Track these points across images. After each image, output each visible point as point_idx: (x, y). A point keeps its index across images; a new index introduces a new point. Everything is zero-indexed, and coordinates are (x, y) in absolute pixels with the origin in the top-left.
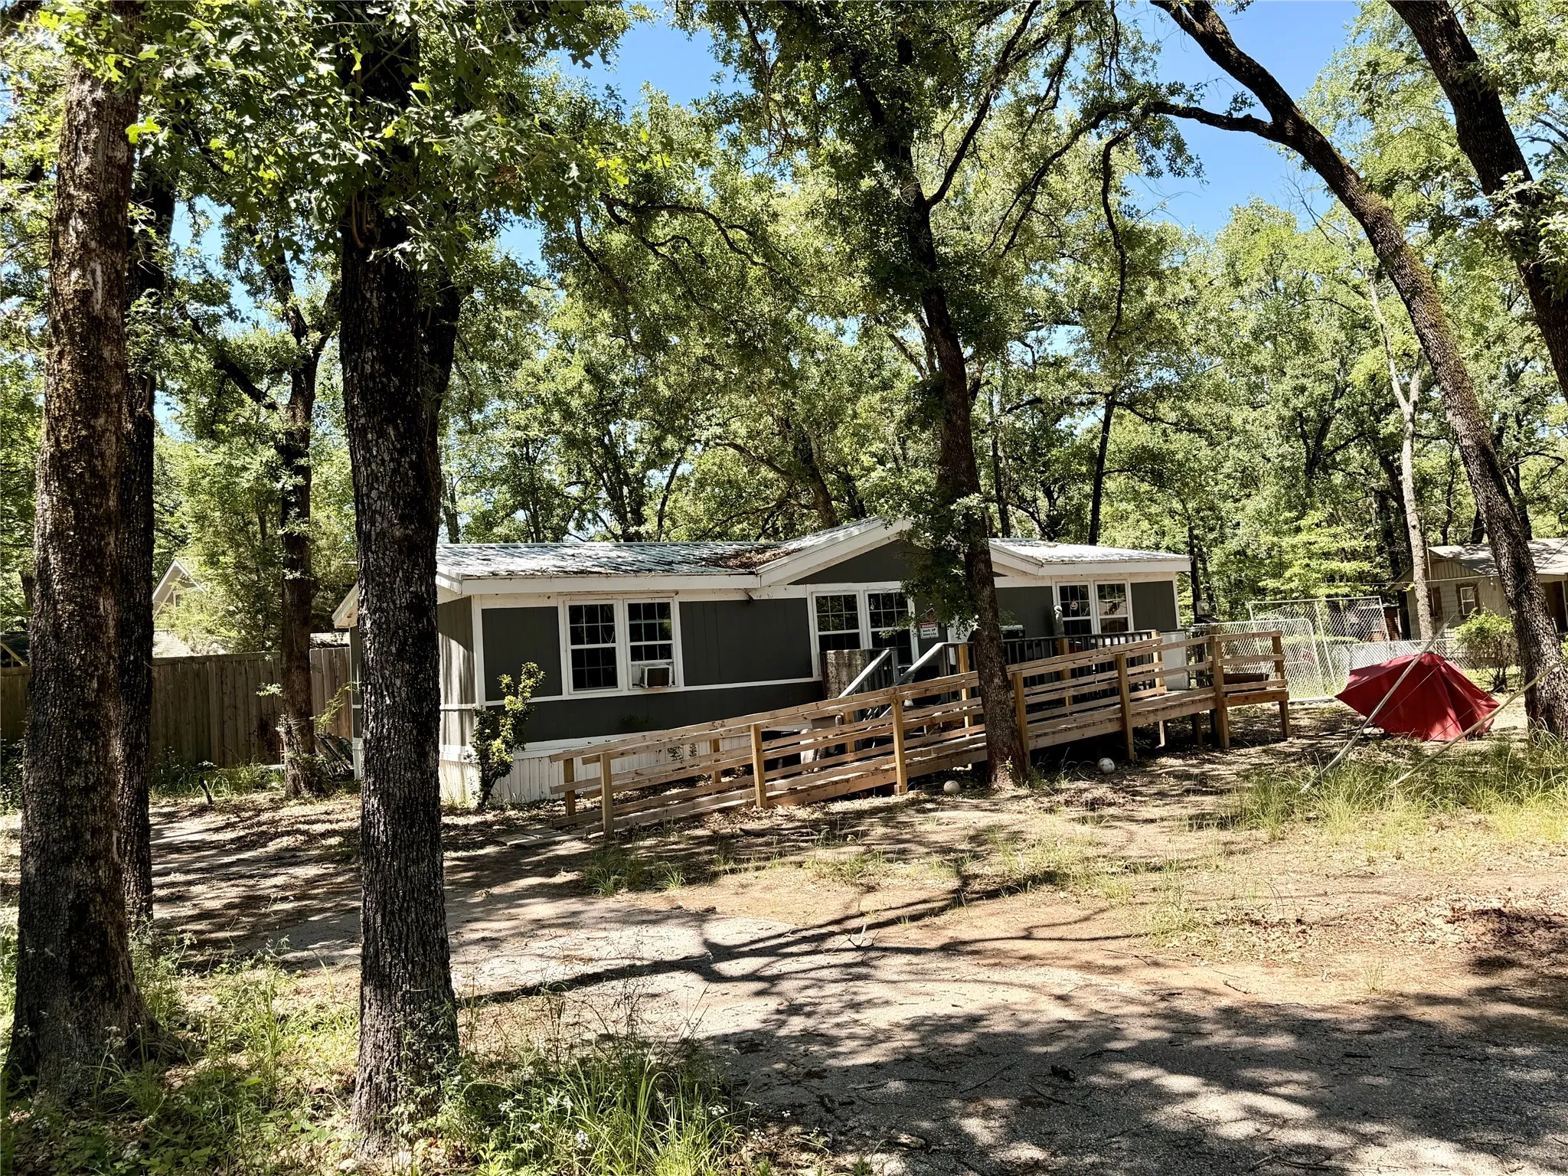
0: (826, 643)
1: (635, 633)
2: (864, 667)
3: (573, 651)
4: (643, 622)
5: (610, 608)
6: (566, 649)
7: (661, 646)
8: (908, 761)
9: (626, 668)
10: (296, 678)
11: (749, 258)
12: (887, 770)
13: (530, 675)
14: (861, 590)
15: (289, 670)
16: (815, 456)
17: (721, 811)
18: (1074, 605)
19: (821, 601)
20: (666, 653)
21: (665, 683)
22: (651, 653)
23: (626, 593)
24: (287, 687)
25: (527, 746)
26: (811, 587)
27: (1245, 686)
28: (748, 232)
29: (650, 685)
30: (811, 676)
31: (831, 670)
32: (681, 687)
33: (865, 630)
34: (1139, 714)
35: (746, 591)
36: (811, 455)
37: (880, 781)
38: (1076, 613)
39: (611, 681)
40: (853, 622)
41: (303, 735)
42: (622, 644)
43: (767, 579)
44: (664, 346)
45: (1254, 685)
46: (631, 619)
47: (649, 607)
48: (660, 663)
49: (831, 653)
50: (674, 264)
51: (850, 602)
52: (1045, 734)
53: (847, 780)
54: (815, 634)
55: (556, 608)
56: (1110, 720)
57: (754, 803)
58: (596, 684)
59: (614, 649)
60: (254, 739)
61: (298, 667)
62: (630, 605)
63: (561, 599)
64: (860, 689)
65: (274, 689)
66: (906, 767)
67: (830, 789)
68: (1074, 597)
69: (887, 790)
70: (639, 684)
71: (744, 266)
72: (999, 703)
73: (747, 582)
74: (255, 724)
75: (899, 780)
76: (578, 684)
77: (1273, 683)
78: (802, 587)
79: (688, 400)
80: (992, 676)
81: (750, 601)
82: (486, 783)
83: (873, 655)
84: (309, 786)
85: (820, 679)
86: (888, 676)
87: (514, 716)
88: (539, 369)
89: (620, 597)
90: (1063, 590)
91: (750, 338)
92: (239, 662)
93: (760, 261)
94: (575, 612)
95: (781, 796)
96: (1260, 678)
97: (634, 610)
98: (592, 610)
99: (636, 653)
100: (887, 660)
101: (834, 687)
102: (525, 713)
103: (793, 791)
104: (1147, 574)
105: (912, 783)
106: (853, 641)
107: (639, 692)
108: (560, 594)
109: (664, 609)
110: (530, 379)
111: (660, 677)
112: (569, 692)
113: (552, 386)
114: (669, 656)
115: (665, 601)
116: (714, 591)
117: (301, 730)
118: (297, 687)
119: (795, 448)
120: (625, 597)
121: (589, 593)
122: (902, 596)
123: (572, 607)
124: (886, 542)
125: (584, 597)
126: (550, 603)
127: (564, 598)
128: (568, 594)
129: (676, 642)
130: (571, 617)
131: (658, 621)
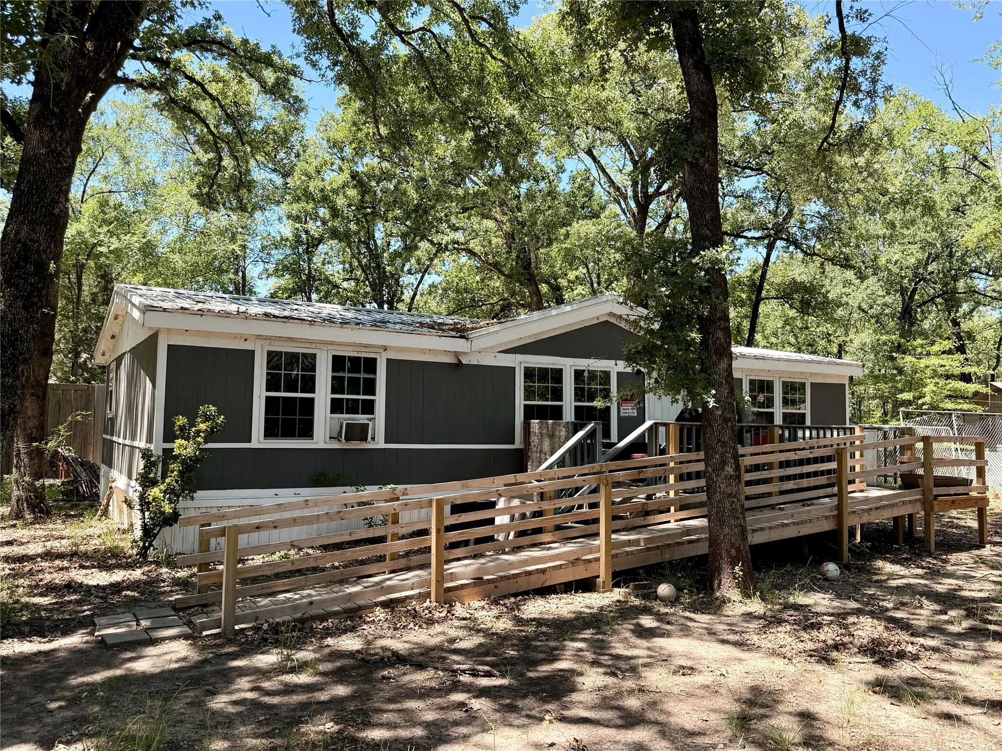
0: (530, 413)
1: (337, 386)
2: (568, 439)
3: (267, 398)
4: (347, 375)
5: (313, 357)
6: (260, 394)
7: (363, 401)
8: (614, 552)
9: (324, 420)
11: (489, 52)
12: (589, 561)
13: (207, 418)
14: (568, 365)
16: (533, 265)
17: (385, 605)
18: (761, 398)
19: (529, 373)
20: (369, 408)
21: (365, 439)
22: (353, 407)
23: (331, 343)
25: (199, 494)
26: (520, 357)
27: (952, 490)
28: (490, 25)
29: (347, 440)
30: (513, 443)
31: (534, 440)
32: (380, 443)
33: (569, 404)
34: (854, 512)
35: (456, 354)
36: (530, 263)
37: (580, 573)
38: (761, 405)
39: (307, 431)
40: (558, 394)
41: (31, 459)
42: (322, 396)
43: (478, 344)
44: (409, 141)
45: (961, 489)
46: (334, 370)
47: (355, 361)
48: (361, 418)
49: (535, 423)
50: (420, 54)
51: (557, 375)
52: (762, 529)
53: (543, 571)
54: (520, 402)
55: (252, 352)
56: (827, 518)
57: (428, 595)
58: (288, 433)
59: (313, 399)
62: (334, 357)
63: (259, 343)
64: (561, 463)
66: (612, 557)
67: (522, 581)
68: (761, 390)
69: (587, 585)
70: (336, 438)
71: (484, 59)
72: (730, 495)
73: (459, 345)
75: (602, 572)
76: (269, 433)
77: (976, 489)
78: (511, 356)
79: (433, 207)
80: (724, 462)
81: (459, 364)
82: (148, 533)
83: (576, 429)
84: (32, 508)
85: (522, 446)
86: (591, 449)
87: (184, 462)
88: (311, 170)
89: (325, 347)
90: (752, 382)
91: (486, 135)
93: (500, 56)
94: (273, 358)
95: (463, 586)
96: (966, 482)
97: (338, 362)
98: (293, 358)
99: (336, 407)
100: (591, 435)
101: (535, 456)
102: (195, 460)
103: (478, 581)
104: (825, 376)
105: (619, 578)
106: (557, 413)
107: (335, 445)
108: (259, 337)
109: (371, 364)
110: (303, 178)
111: (359, 432)
112: (258, 440)
113: (321, 184)
114: (372, 412)
115: (372, 355)
116: (423, 351)
119: (518, 257)
120: (330, 347)
121: (291, 339)
122: (606, 375)
123: (270, 353)
124: (595, 322)
125: (285, 344)
126: (247, 346)
127: (263, 342)
128: (269, 338)
129: (380, 398)
130: (268, 363)
131: (362, 376)
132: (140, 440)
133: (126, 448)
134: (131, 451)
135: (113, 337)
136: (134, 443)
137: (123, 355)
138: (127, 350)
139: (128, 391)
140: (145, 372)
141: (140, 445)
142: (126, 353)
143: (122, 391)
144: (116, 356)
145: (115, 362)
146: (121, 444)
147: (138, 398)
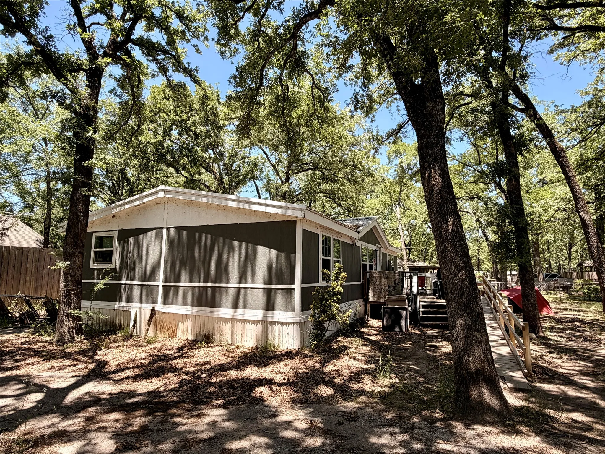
4: (335, 248)
6: (321, 257)
10: (78, 259)
26: (361, 242)
30: (361, 281)
33: (368, 263)
54: (362, 263)
59: (330, 260)
61: (80, 252)
81: (353, 245)
85: (363, 283)
112: (321, 281)
132: (240, 283)
133: (181, 288)
134: (207, 290)
135: (114, 216)
136: (217, 285)
137: (151, 229)
138: (165, 226)
139: (176, 253)
140: (248, 243)
141: (242, 285)
142: (163, 228)
143: (151, 252)
144: (120, 229)
145: (116, 233)
146: (158, 286)
147: (225, 256)
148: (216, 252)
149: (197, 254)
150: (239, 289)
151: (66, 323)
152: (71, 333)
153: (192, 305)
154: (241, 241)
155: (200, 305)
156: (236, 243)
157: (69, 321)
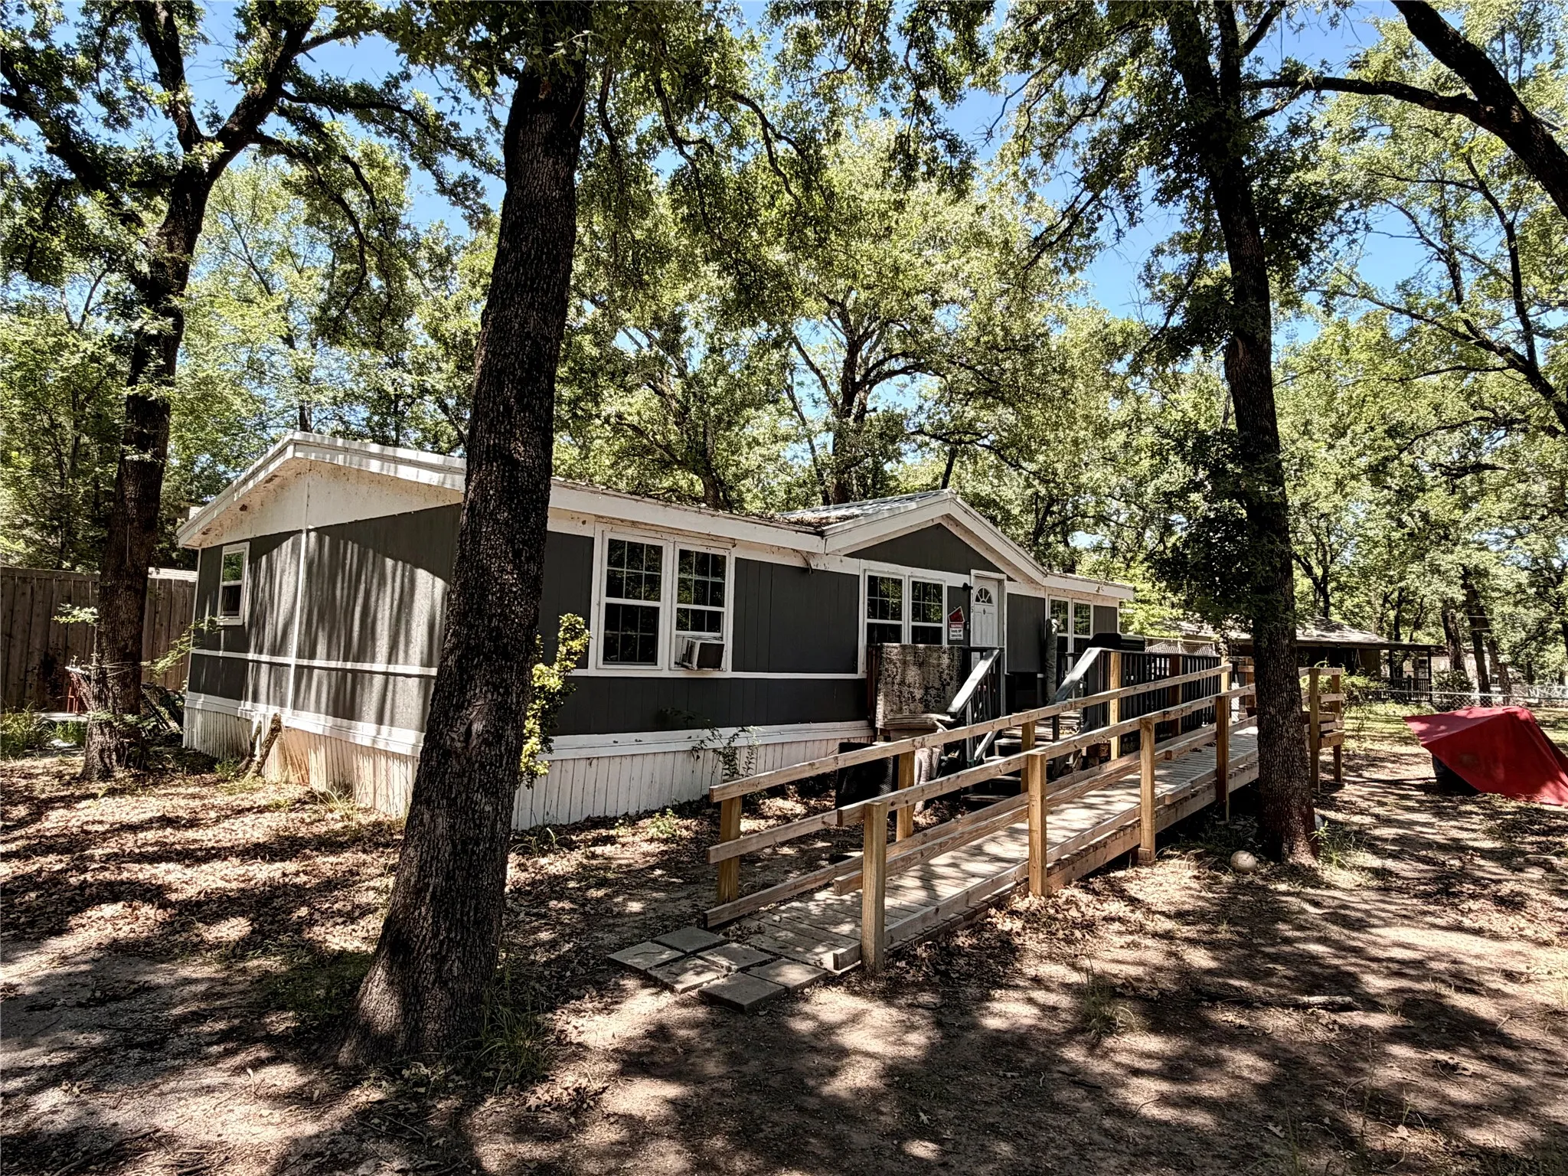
0: (872, 633)
1: (684, 592)
2: (954, 667)
3: (608, 606)
4: (694, 577)
5: (658, 550)
6: (599, 601)
7: (709, 612)
9: (669, 638)
10: (124, 603)
11: (787, 182)
12: (1133, 827)
14: (908, 574)
15: (113, 590)
16: (710, 451)
19: (872, 584)
20: (716, 623)
21: (717, 665)
22: (698, 621)
23: (678, 533)
24: (105, 615)
26: (864, 563)
28: (797, 149)
29: (700, 666)
30: (856, 672)
31: (889, 668)
32: (729, 672)
33: (907, 623)
35: (807, 556)
39: (649, 655)
40: (897, 612)
41: (125, 686)
42: (668, 605)
43: (829, 545)
46: (680, 571)
47: (703, 559)
48: (712, 637)
49: (891, 647)
50: (695, 171)
51: (897, 587)
53: (1105, 843)
54: (864, 620)
55: (591, 541)
58: (629, 658)
59: (657, 609)
60: (32, 679)
61: (128, 588)
62: (682, 552)
63: (599, 527)
65: (85, 614)
70: (684, 661)
73: (809, 543)
74: (36, 660)
76: (609, 655)
78: (856, 561)
81: (807, 569)
85: (864, 676)
89: (671, 538)
92: (24, 580)
93: (796, 189)
94: (615, 550)
97: (685, 559)
98: (635, 549)
99: (683, 620)
101: (888, 688)
104: (1104, 598)
106: (896, 634)
107: (681, 674)
108: (599, 518)
109: (718, 563)
111: (712, 656)
112: (596, 664)
114: (719, 629)
115: (720, 552)
116: (773, 549)
117: (121, 679)
118: (123, 616)
119: (692, 441)
120: (678, 539)
121: (634, 524)
122: (939, 588)
123: (612, 542)
124: (930, 524)
125: (629, 530)
126: (585, 531)
127: (604, 527)
128: (612, 521)
129: (728, 610)
130: (610, 556)
131: (710, 579)
132: (389, 662)
133: (316, 671)
134: (344, 678)
135: (244, 508)
136: (359, 666)
137: (287, 535)
138: (304, 528)
139: (314, 588)
140: (405, 562)
141: (392, 669)
142: (300, 531)
143: (284, 586)
144: (252, 536)
145: (247, 545)
146: (289, 666)
147: (373, 599)
148: (362, 587)
149: (338, 593)
150: (386, 674)
151: (98, 738)
152: (107, 761)
153: (327, 714)
154: (396, 559)
155: (335, 715)
156: (389, 562)
157: (103, 733)
